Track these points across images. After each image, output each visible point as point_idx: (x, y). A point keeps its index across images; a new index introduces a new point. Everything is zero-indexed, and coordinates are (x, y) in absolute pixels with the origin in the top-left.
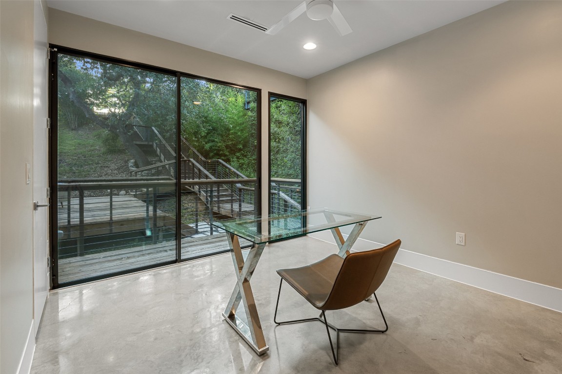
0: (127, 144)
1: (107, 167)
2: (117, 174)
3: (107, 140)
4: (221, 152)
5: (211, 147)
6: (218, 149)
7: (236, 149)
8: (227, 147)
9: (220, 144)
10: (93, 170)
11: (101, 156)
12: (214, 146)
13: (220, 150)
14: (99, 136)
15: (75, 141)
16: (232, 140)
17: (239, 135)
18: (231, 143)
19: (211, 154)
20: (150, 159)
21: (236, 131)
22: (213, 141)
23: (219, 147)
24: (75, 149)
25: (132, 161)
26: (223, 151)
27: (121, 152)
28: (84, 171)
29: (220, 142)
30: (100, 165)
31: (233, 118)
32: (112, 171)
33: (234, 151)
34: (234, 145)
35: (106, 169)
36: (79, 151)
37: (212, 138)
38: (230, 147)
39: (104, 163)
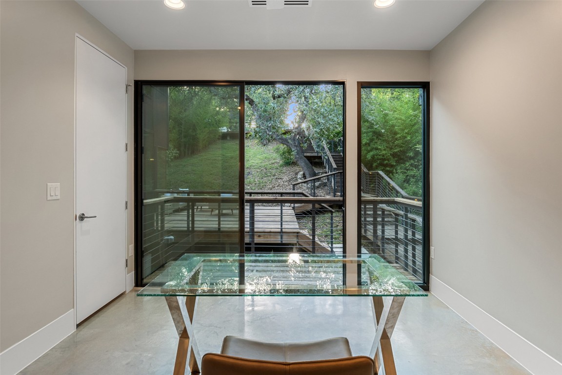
0: (297, 156)
1: (281, 178)
2: (287, 186)
3: (284, 153)
4: (386, 162)
5: (373, 157)
6: (382, 159)
7: (407, 157)
8: (394, 155)
9: (384, 152)
10: (270, 181)
11: (278, 168)
12: (377, 155)
13: (385, 160)
14: (277, 150)
15: (264, 155)
16: (401, 147)
17: (409, 140)
18: (398, 150)
19: (375, 165)
20: (317, 170)
21: (404, 135)
22: (377, 149)
23: (383, 156)
24: (261, 163)
25: (301, 173)
26: (388, 160)
27: (294, 164)
28: (262, 183)
29: (385, 150)
30: (275, 177)
31: (401, 119)
32: (284, 182)
33: (403, 159)
34: (404, 152)
35: (279, 181)
36: (263, 164)
37: (375, 146)
38: (399, 156)
39: (279, 175)
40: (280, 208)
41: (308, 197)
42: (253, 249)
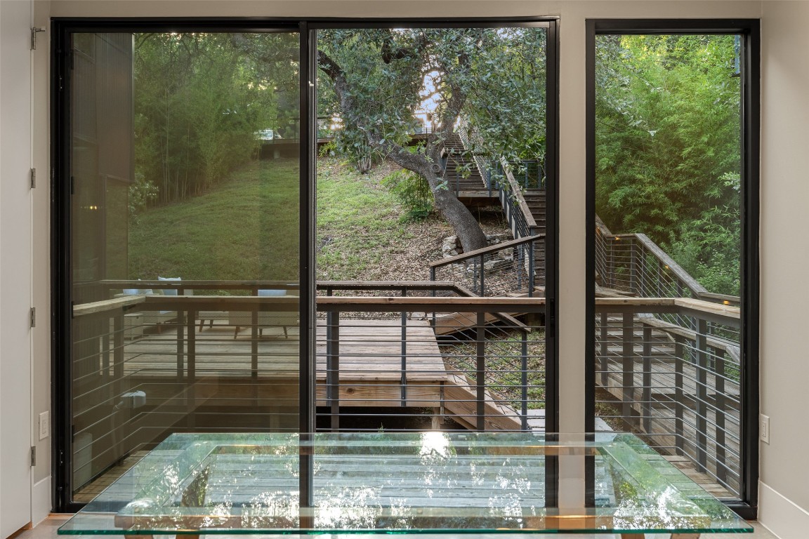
0: (442, 199)
1: (402, 252)
2: (417, 270)
3: (409, 191)
4: (654, 212)
5: (624, 201)
6: (645, 204)
7: (705, 199)
8: (673, 196)
9: (649, 189)
10: (376, 259)
11: (395, 228)
12: (633, 195)
13: (651, 206)
14: (394, 184)
15: (361, 195)
16: (692, 175)
17: (710, 159)
18: (684, 184)
19: (628, 218)
21: (700, 147)
22: (633, 181)
23: (648, 197)
24: (356, 214)
25: (452, 238)
26: (660, 207)
27: (434, 216)
28: (358, 262)
29: (651, 183)
30: (389, 249)
31: (691, 109)
32: (409, 261)
33: (695, 205)
34: (697, 189)
35: (399, 258)
36: (360, 218)
37: (630, 173)
39: (398, 243)
40: (399, 322)
41: (467, 295)
42: (335, 422)
